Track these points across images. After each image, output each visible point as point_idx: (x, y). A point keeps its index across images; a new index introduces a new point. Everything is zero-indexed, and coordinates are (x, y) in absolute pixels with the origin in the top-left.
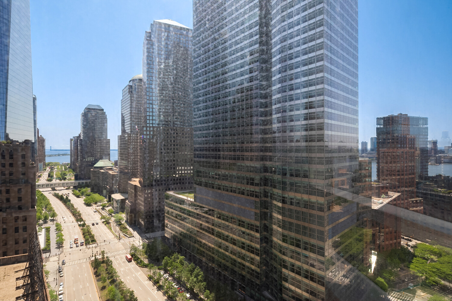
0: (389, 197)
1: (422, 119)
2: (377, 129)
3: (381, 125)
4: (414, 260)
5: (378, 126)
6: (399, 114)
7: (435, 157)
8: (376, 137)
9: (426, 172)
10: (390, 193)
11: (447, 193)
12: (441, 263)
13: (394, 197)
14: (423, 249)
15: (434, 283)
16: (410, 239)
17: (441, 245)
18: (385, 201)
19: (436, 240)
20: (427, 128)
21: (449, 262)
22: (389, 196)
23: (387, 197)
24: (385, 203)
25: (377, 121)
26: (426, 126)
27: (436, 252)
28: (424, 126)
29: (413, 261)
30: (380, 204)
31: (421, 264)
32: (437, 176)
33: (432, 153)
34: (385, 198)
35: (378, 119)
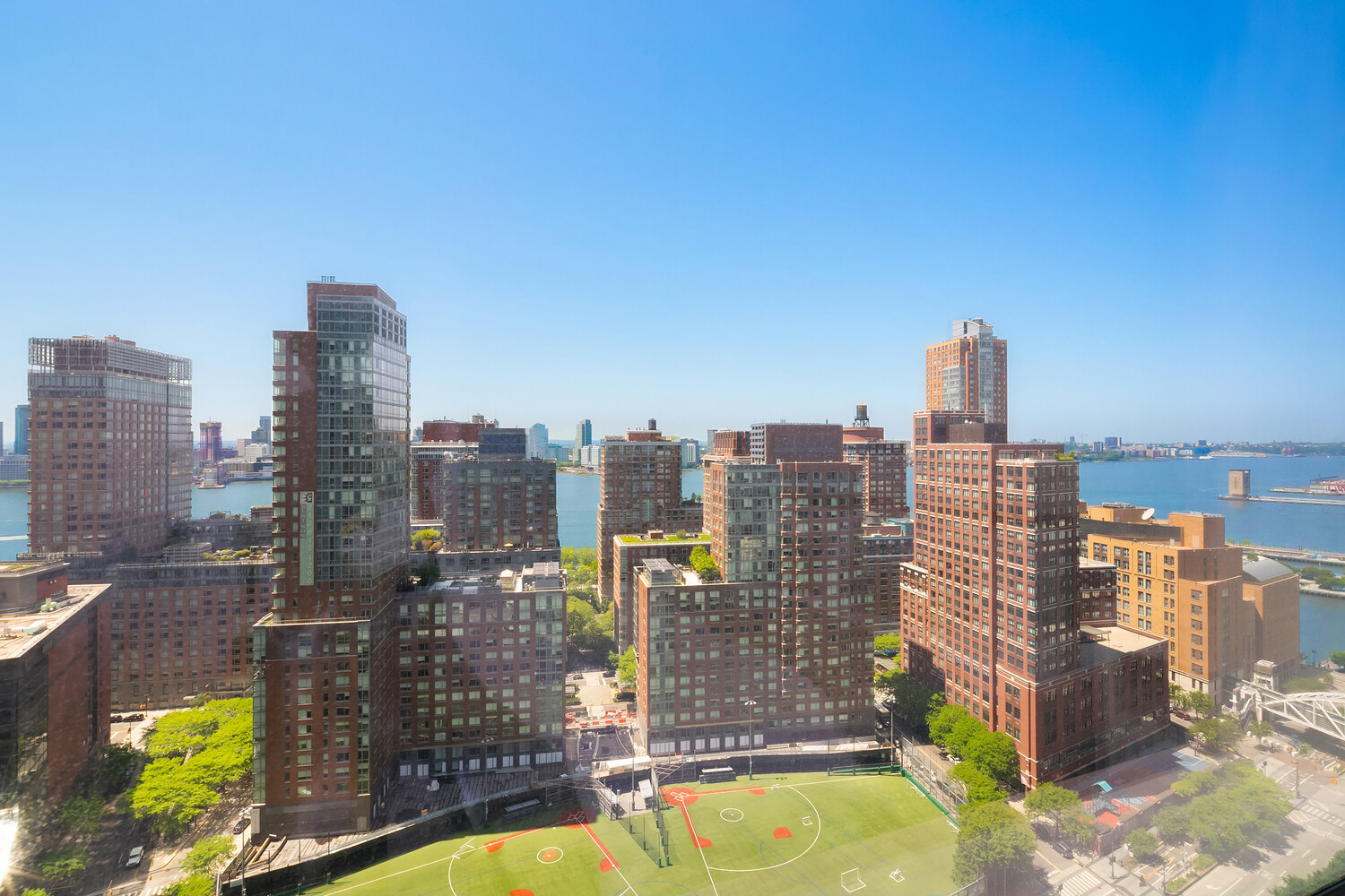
0: (69, 604)
1: (176, 361)
2: (33, 377)
3: (46, 365)
4: (146, 773)
5: (37, 368)
6: (110, 338)
7: (214, 466)
8: (28, 403)
9: (186, 508)
10: (75, 590)
11: (232, 560)
12: (215, 747)
13: (88, 600)
14: (173, 730)
15: (198, 811)
16: (138, 713)
17: (220, 698)
18: (55, 620)
19: (207, 689)
20: (189, 388)
21: (233, 736)
22: (72, 601)
23: (64, 602)
24: (52, 626)
25: (31, 350)
26: (186, 382)
27: (206, 722)
28: (182, 381)
29: (142, 779)
30: (36, 633)
31: (166, 776)
32: (212, 517)
33: (209, 456)
34: (55, 609)
35: (36, 342)
